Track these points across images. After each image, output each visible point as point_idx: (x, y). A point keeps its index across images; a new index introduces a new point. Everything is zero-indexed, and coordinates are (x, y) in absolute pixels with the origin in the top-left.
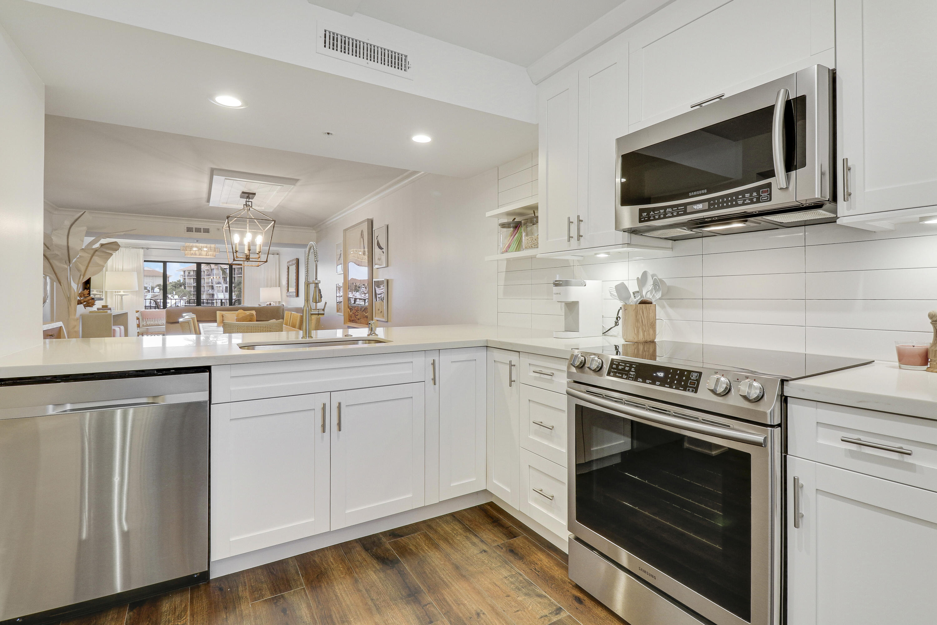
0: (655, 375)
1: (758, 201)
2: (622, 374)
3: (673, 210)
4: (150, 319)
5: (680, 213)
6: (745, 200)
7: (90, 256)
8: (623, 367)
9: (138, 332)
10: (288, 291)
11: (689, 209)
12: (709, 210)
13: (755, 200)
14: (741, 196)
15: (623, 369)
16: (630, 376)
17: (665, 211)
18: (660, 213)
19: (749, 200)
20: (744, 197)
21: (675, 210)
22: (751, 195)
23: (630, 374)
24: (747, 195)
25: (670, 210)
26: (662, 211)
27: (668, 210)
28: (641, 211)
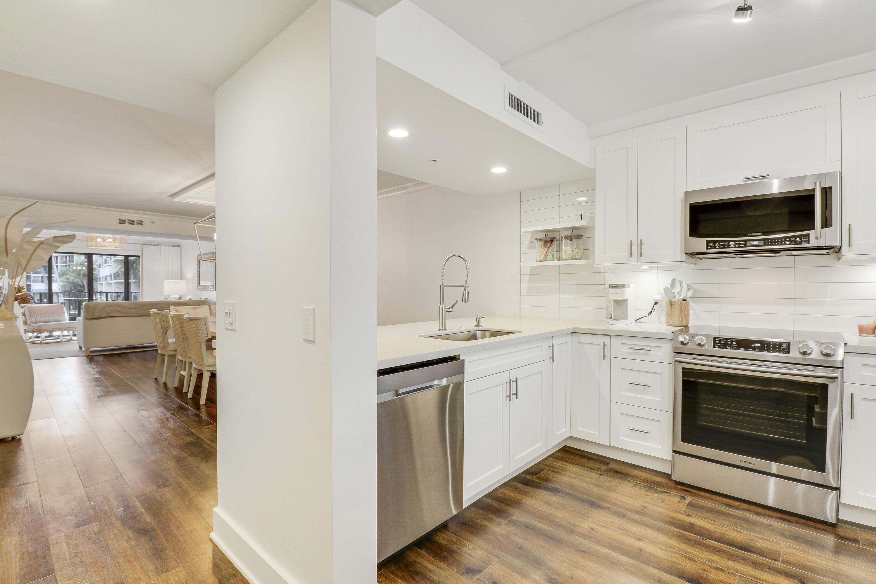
0: (753, 345)
1: (800, 243)
2: (726, 346)
3: (735, 244)
4: (40, 315)
5: (741, 246)
6: (791, 242)
7: (33, 248)
8: (725, 342)
9: (25, 330)
10: (200, 284)
11: (748, 244)
12: (764, 245)
13: (798, 242)
14: (788, 240)
15: (726, 343)
16: (733, 347)
17: (729, 244)
18: (724, 244)
19: (794, 242)
20: (790, 240)
21: (737, 243)
22: (795, 240)
23: (733, 346)
24: (793, 239)
25: (733, 243)
26: (726, 243)
27: (731, 243)
28: (708, 242)
